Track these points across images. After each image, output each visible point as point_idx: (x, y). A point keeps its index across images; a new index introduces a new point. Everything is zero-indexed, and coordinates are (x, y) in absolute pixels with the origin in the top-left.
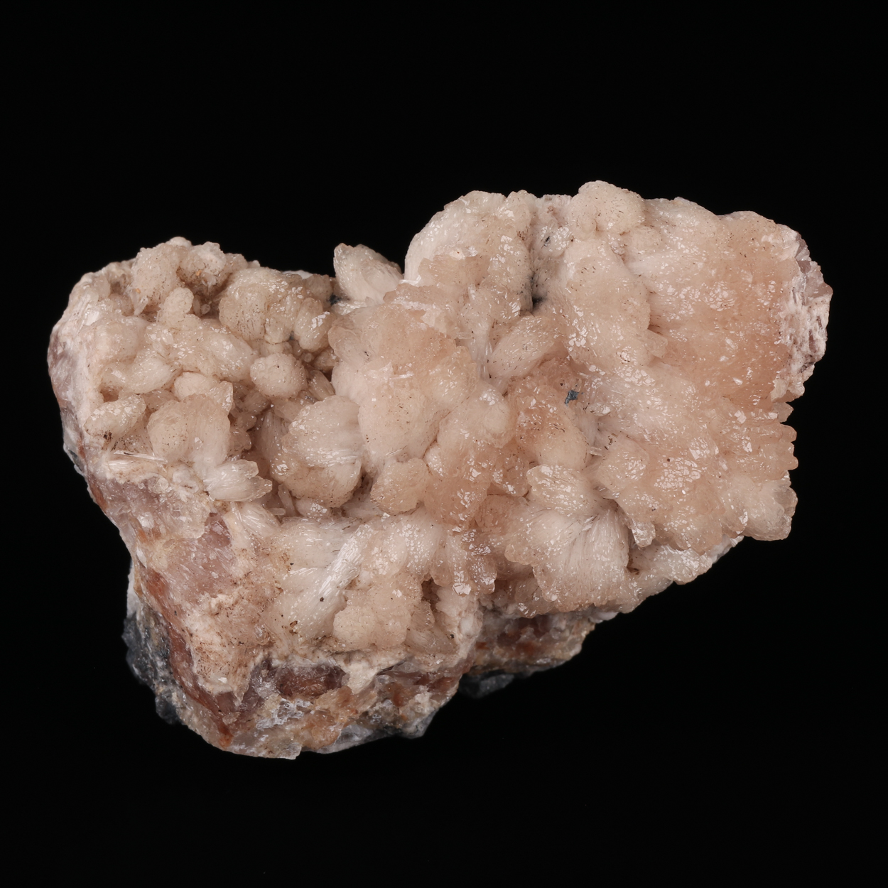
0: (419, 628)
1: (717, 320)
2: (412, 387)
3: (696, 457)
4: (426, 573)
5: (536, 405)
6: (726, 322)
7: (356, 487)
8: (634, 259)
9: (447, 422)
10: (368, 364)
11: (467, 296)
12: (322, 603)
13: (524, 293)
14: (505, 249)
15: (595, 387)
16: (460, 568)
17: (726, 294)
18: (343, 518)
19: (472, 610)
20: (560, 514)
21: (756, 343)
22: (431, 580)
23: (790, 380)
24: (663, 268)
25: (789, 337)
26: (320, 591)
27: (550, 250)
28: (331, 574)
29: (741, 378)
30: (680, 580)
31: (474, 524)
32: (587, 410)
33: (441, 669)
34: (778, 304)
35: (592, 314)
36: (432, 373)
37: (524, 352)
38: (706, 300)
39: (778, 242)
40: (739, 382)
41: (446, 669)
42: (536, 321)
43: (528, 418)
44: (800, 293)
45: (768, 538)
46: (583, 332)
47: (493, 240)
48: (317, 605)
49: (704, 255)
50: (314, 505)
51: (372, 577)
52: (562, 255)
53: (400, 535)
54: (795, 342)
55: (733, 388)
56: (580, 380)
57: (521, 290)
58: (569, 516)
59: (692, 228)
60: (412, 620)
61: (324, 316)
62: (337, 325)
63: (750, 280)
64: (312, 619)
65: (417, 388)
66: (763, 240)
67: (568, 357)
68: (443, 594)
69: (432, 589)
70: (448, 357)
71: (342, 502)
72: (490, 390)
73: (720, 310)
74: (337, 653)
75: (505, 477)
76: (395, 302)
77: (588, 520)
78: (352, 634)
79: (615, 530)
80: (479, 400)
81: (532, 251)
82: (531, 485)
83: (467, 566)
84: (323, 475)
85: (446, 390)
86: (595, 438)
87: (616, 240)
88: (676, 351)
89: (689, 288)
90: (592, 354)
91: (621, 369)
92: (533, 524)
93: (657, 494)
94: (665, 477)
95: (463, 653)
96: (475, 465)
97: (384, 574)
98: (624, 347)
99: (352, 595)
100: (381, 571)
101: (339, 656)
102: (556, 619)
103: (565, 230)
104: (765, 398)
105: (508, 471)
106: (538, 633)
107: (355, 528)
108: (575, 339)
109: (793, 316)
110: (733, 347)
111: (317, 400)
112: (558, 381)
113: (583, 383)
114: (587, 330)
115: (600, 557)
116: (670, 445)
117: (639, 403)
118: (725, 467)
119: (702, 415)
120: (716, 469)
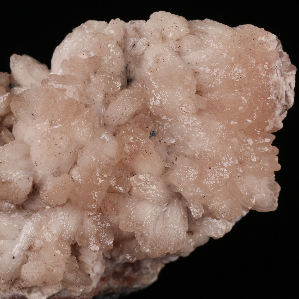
0: (70, 271)
1: (236, 86)
2: (61, 132)
3: (226, 166)
4: (73, 240)
5: (133, 140)
6: (241, 87)
7: (30, 192)
8: (185, 54)
9: (82, 152)
10: (35, 121)
11: (89, 80)
12: (14, 260)
13: (122, 76)
14: (111, 51)
15: (165, 128)
16: (93, 236)
17: (241, 71)
18: (23, 210)
19: (100, 260)
20: (150, 202)
21: (258, 99)
22: (76, 243)
23: (275, 120)
24: (203, 58)
25: (274, 95)
26: (13, 253)
27: (136, 51)
28: (18, 243)
29: (251, 119)
30: (216, 237)
31: (100, 210)
32: (161, 142)
33: (82, 294)
34: (269, 76)
35: (163, 86)
36: (73, 124)
37: (124, 110)
38: (229, 75)
39: (268, 40)
40: (250, 121)
41: (85, 294)
42: (131, 92)
43: (130, 148)
44: (279, 70)
45: (265, 210)
46: (158, 97)
47: (103, 47)
48: (11, 261)
49: (226, 49)
50: (6, 204)
51: (42, 243)
52: (143, 54)
53: (57, 218)
54: (277, 98)
55: (246, 125)
56: (157, 125)
57: (120, 75)
58: (155, 203)
59: (218, 34)
60: (66, 267)
61: (7, 95)
62: (15, 100)
63: (254, 62)
64: (8, 270)
65: (65, 133)
66: (259, 40)
67: (149, 112)
68: (82, 251)
69: (76, 248)
70: (81, 114)
71: (23, 201)
72: (106, 133)
73: (237, 80)
74: (23, 288)
75: (117, 182)
76: (49, 84)
77: (165, 205)
78: (33, 277)
79: (180, 209)
80: (100, 139)
81: (125, 52)
82: (132, 186)
83: (97, 234)
84: (12, 186)
85: (81, 134)
86: (167, 158)
87: (174, 43)
88: (212, 105)
89: (218, 69)
90: (164, 109)
91: (181, 117)
92: (135, 208)
93: (204, 188)
94: (209, 178)
95: (94, 284)
96: (100, 176)
97: (50, 241)
98: (183, 104)
99: (31, 254)
100: (47, 240)
101: (24, 289)
102: (145, 262)
103: (144, 39)
104: (263, 130)
105: (119, 178)
106: (134, 271)
107: (30, 216)
108: (154, 101)
109: (276, 83)
110: (246, 101)
111: (5, 143)
112: (145, 125)
113: (159, 127)
114: (161, 96)
115: (173, 226)
116: (210, 160)
117: (192, 136)
118: (241, 171)
119: (230, 141)
120: (236, 172)
